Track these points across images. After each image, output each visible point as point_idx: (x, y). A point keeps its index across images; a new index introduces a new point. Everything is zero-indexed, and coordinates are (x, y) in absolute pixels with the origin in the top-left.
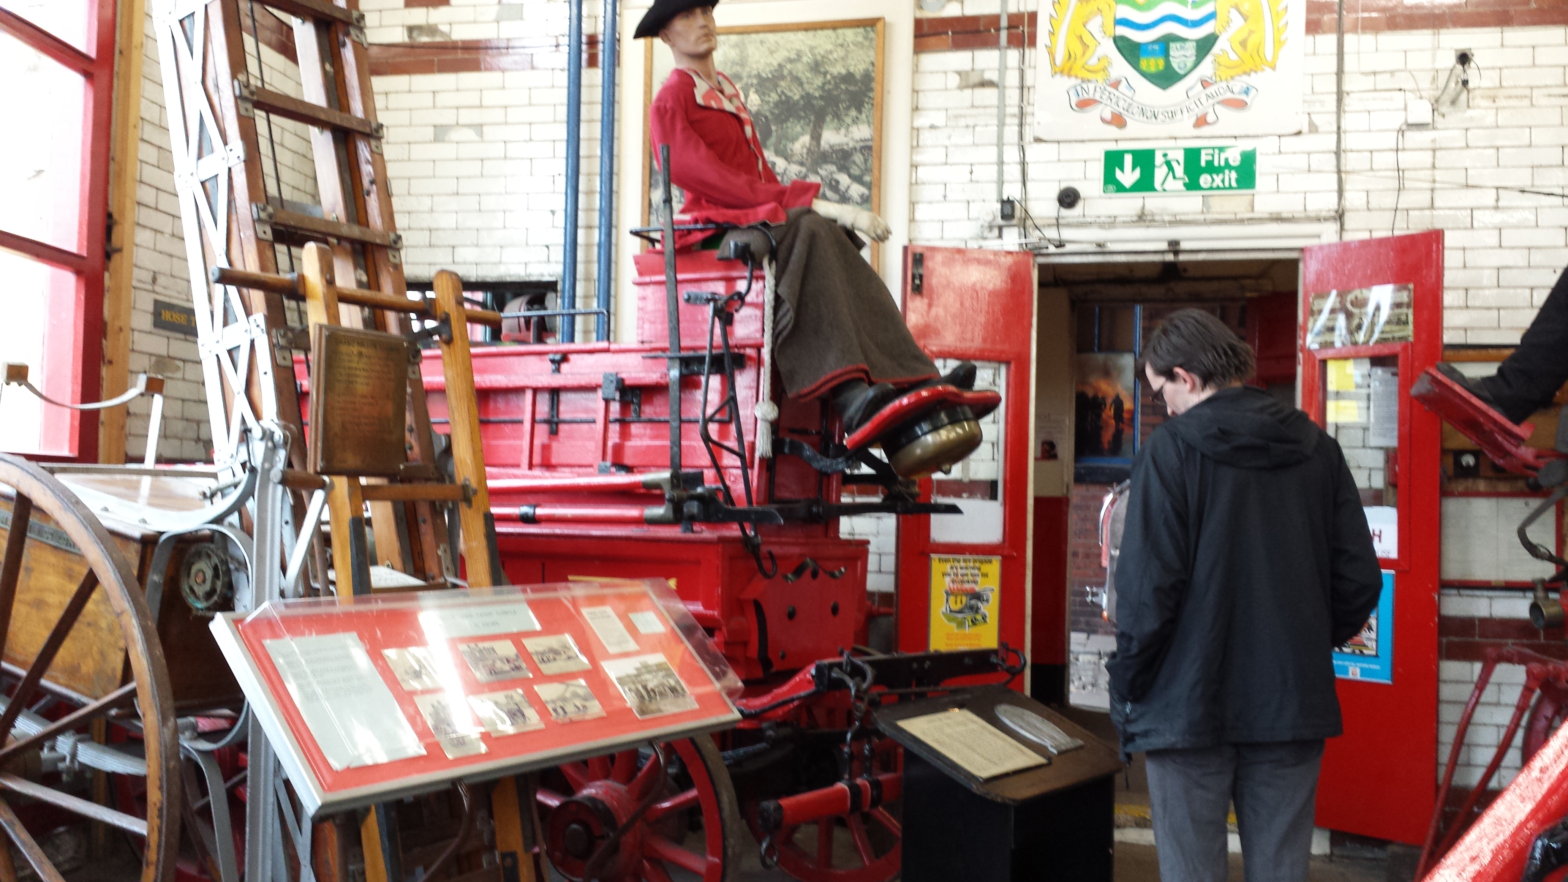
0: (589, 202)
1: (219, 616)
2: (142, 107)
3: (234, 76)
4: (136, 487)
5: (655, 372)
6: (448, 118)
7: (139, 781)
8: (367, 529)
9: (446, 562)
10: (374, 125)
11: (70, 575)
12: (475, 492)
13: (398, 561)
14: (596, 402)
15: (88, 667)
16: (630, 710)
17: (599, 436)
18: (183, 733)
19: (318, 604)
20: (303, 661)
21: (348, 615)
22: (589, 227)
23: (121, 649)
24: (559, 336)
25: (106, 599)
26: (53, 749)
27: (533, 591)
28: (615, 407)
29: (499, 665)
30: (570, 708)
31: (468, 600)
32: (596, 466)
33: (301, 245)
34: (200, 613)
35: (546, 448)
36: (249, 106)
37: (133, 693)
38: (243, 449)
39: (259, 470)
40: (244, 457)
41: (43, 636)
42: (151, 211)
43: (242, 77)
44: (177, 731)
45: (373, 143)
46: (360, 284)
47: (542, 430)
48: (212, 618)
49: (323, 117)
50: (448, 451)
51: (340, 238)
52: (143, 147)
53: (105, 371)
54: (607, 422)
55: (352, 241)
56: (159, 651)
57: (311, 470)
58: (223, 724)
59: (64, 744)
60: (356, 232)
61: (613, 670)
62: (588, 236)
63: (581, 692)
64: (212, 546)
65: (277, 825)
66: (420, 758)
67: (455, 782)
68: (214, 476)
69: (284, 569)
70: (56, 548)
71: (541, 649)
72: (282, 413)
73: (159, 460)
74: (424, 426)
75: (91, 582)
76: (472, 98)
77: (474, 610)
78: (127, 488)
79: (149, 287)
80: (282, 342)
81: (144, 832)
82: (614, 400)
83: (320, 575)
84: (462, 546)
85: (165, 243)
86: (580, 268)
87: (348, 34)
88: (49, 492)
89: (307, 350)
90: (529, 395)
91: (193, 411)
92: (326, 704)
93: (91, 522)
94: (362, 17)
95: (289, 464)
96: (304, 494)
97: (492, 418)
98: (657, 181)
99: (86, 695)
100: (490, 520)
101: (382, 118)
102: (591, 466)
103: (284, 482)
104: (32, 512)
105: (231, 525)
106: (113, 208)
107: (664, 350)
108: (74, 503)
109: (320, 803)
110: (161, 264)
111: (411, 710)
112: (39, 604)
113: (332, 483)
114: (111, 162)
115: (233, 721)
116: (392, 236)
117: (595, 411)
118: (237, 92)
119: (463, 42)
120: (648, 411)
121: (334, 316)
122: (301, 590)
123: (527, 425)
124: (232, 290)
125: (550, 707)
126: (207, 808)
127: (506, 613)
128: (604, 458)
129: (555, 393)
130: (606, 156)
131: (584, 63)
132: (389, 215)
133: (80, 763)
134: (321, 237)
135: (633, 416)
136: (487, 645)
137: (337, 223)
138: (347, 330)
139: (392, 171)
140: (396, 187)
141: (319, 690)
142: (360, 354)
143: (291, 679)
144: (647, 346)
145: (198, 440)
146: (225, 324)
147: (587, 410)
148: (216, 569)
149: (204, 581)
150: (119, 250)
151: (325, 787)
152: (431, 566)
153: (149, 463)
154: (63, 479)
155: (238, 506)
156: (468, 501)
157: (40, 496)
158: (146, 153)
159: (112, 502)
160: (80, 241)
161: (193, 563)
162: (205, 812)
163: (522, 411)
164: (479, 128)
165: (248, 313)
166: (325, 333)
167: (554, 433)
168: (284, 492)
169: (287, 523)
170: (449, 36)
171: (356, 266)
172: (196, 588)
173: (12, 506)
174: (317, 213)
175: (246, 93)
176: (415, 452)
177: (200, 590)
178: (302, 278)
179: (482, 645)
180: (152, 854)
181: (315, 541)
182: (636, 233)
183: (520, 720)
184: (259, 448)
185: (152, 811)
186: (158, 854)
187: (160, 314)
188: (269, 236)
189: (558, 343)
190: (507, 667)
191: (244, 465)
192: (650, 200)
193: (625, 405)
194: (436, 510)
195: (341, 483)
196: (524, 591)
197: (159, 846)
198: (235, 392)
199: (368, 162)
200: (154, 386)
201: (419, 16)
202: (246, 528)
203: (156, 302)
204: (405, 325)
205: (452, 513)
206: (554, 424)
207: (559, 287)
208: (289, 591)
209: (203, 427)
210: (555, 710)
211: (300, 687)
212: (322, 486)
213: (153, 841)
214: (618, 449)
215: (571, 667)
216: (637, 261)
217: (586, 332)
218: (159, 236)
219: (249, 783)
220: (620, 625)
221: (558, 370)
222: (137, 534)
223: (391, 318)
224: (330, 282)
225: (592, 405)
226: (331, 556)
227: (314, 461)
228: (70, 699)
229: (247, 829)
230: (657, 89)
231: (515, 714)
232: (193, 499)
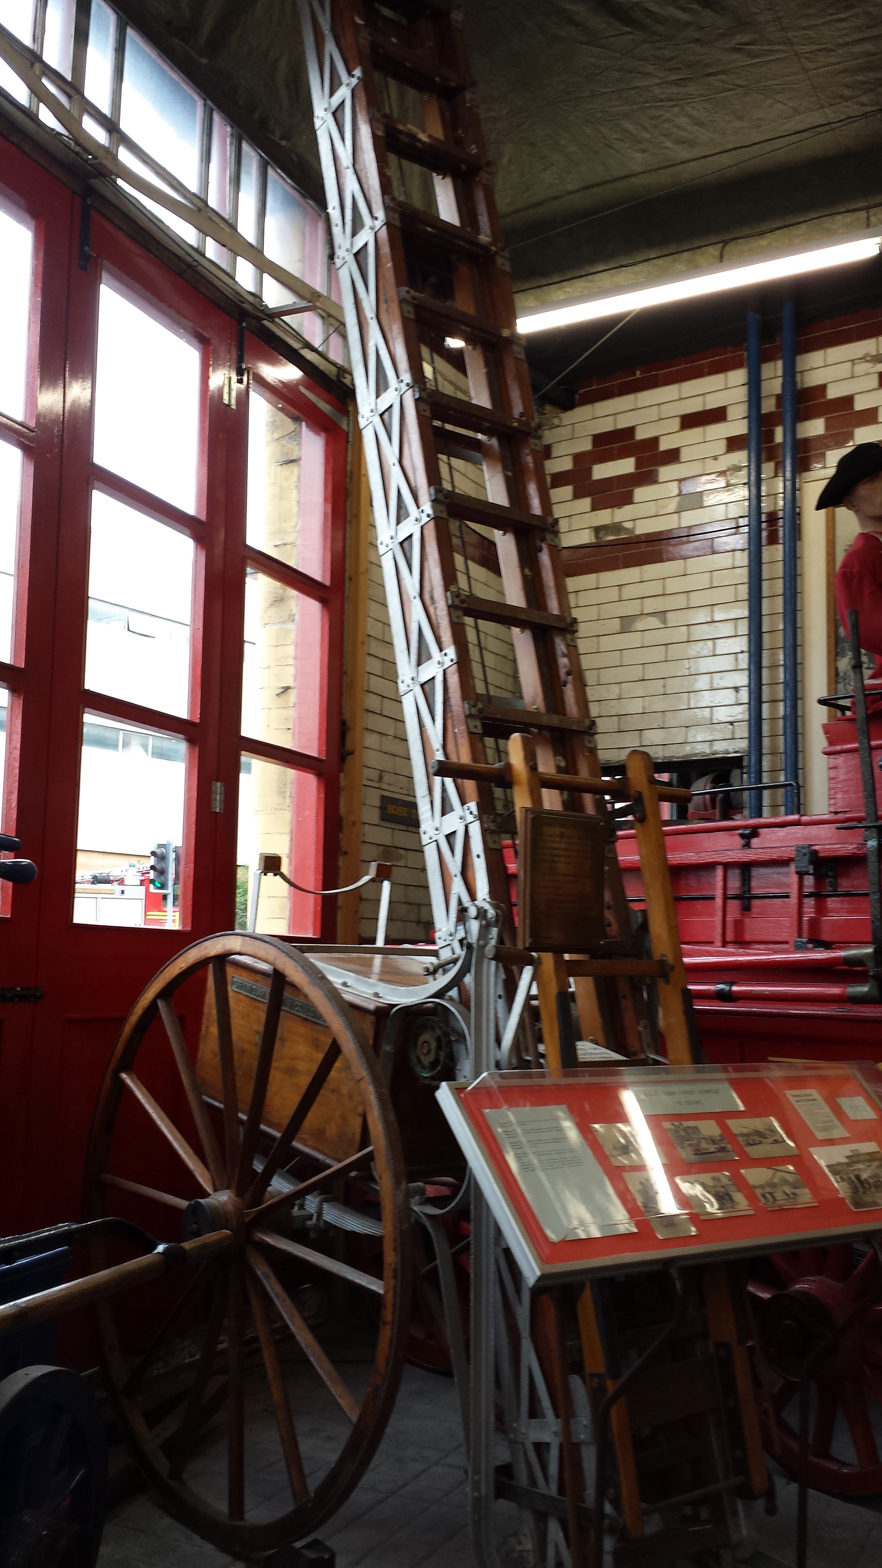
0: (773, 676)
1: (444, 1084)
2: (369, 625)
3: (447, 588)
4: (369, 964)
5: (851, 844)
6: (632, 609)
7: (376, 1241)
8: (572, 1004)
9: (647, 1039)
10: (569, 620)
11: (316, 1045)
12: (672, 968)
13: (600, 1036)
14: (789, 878)
15: (332, 1130)
16: (842, 1200)
17: (794, 911)
18: (413, 1197)
19: (530, 1076)
20: (519, 1131)
21: (558, 1087)
22: (774, 701)
23: (359, 1115)
24: (746, 812)
25: (347, 1067)
26: (302, 1207)
27: (736, 1070)
28: (809, 881)
29: (704, 1145)
30: (779, 1195)
31: (670, 1077)
32: (792, 942)
33: (507, 737)
34: (427, 1082)
35: (739, 925)
36: (460, 613)
37: (370, 1156)
38: (461, 928)
39: (475, 946)
40: (461, 934)
41: (294, 1100)
42: (377, 716)
43: (453, 588)
44: (409, 1195)
45: (569, 637)
46: (559, 769)
47: (734, 906)
48: (437, 1088)
49: (523, 617)
50: (644, 927)
51: (541, 727)
52: (370, 661)
53: (341, 861)
54: (801, 896)
55: (552, 729)
56: (392, 1117)
57: (520, 946)
58: (445, 1191)
59: (312, 1203)
60: (554, 720)
61: (823, 1158)
62: (773, 710)
63: (790, 1178)
64: (436, 1019)
65: (499, 1295)
66: (630, 1235)
67: (667, 1262)
68: (435, 954)
69: (498, 1041)
70: (305, 1020)
71: (745, 1131)
72: (493, 892)
73: (387, 941)
74: (621, 901)
75: (334, 1051)
76: (655, 588)
77: (675, 1088)
78: (362, 966)
79: (376, 785)
80: (492, 826)
81: (381, 1292)
82: (807, 873)
83: (531, 1049)
84: (661, 1023)
85: (390, 745)
86: (766, 742)
87: (543, 540)
88: (300, 969)
89: (513, 833)
90: (719, 872)
91: (415, 895)
92: (542, 1176)
93: (333, 994)
94: (556, 521)
95: (501, 941)
96: (515, 968)
97: (684, 895)
98: (843, 649)
99: (330, 1157)
100: (689, 997)
101: (575, 613)
102: (786, 942)
103: (497, 958)
104: (286, 987)
105: (451, 999)
106: (347, 716)
107: (859, 820)
108: (320, 979)
109: (538, 1273)
110: (386, 763)
111: (621, 1186)
112: (291, 1071)
113: (539, 958)
114: (345, 676)
115: (456, 1189)
116: (587, 722)
117: (788, 886)
118: (450, 602)
119: (646, 535)
120: (845, 885)
121: (537, 800)
122: (514, 1061)
123: (719, 901)
124: (449, 781)
125: (758, 1192)
126: (434, 1272)
127: (708, 1091)
128: (800, 936)
129: (746, 868)
130: (789, 628)
131: (764, 541)
132: (583, 702)
133: (325, 1221)
134: (523, 727)
135: (829, 890)
136: (691, 1123)
137: (537, 714)
138: (550, 812)
139: (586, 662)
140: (590, 678)
141: (535, 1161)
142: (562, 835)
143: (509, 1149)
144: (840, 816)
145: (419, 922)
146: (443, 813)
147: (779, 885)
148: (438, 1040)
149: (429, 1052)
150: (352, 753)
151: (543, 1259)
152: (633, 1043)
153: (380, 943)
154: (312, 957)
155: (456, 981)
156: (666, 977)
157: (294, 973)
158: (373, 666)
159: (351, 978)
160: (320, 746)
161: (420, 1035)
162: (433, 1277)
163: (713, 887)
164: (662, 615)
165: (463, 803)
166: (531, 816)
167: (746, 909)
168: (497, 967)
169: (500, 997)
170: (632, 531)
171: (556, 753)
172: (422, 1058)
173: (270, 981)
174: (518, 705)
175: (457, 602)
176: (614, 929)
177: (427, 1060)
178: (509, 766)
179: (686, 1124)
180: (388, 1314)
181: (526, 1015)
182: (822, 702)
183: (729, 1204)
184: (474, 926)
185: (388, 1272)
186: (394, 1313)
187: (386, 809)
188: (479, 730)
189: (745, 818)
190: (712, 1148)
191: (461, 941)
192: (837, 668)
193: (819, 878)
194: (635, 985)
195: (548, 959)
196: (726, 1070)
197: (394, 1305)
198: (453, 874)
199: (564, 656)
200: (383, 873)
201: (604, 517)
202: (464, 1001)
203: (383, 797)
204: (600, 805)
205: (652, 990)
206: (746, 899)
207: (745, 763)
208: (504, 1063)
209: (424, 909)
210: (764, 1196)
211: (518, 1157)
212: (531, 962)
213: (389, 1300)
214: (814, 924)
215: (776, 1151)
216: (827, 729)
217: (774, 806)
218: (384, 737)
219: (472, 1251)
220: (827, 1109)
221: (748, 845)
222: (372, 1007)
223: (588, 799)
224: (533, 768)
225: (785, 879)
226: (540, 1029)
227: (523, 940)
228: (317, 1160)
229: (472, 1296)
230: (840, 557)
231: (722, 1198)
232: (417, 975)
